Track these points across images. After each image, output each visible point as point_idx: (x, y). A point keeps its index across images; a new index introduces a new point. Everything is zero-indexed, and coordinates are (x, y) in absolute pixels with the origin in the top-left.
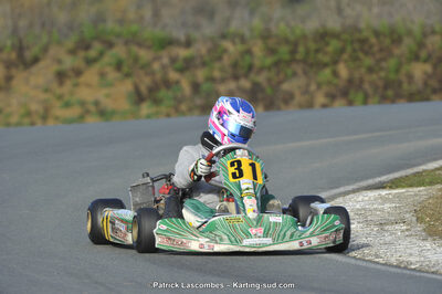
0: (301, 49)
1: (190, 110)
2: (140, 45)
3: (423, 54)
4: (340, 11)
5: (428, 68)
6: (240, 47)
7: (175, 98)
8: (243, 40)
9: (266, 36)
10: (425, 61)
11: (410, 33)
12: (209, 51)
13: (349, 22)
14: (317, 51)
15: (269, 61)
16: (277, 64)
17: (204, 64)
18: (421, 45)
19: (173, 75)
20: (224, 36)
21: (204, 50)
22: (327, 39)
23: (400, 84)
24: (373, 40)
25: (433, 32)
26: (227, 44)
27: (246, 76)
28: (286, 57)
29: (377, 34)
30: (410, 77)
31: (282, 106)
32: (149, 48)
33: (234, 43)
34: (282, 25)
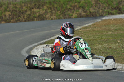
3: (8, 9)
5: (10, 13)
10: (9, 11)
11: (5, 4)
18: (8, 7)
23: (3, 18)
25: (11, 4)
30: (5, 16)
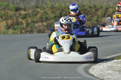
1: (26, 32)
2: (9, 9)
6: (43, 11)
7: (21, 28)
8: (44, 9)
9: (52, 8)
12: (32, 13)
13: (80, 3)
15: (53, 16)
16: (55, 17)
17: (30, 17)
19: (20, 20)
20: (37, 7)
21: (30, 12)
24: (88, 9)
26: (38, 10)
27: (45, 21)
28: (59, 15)
29: (90, 7)
32: (12, 10)
33: (41, 10)
34: (57, 4)
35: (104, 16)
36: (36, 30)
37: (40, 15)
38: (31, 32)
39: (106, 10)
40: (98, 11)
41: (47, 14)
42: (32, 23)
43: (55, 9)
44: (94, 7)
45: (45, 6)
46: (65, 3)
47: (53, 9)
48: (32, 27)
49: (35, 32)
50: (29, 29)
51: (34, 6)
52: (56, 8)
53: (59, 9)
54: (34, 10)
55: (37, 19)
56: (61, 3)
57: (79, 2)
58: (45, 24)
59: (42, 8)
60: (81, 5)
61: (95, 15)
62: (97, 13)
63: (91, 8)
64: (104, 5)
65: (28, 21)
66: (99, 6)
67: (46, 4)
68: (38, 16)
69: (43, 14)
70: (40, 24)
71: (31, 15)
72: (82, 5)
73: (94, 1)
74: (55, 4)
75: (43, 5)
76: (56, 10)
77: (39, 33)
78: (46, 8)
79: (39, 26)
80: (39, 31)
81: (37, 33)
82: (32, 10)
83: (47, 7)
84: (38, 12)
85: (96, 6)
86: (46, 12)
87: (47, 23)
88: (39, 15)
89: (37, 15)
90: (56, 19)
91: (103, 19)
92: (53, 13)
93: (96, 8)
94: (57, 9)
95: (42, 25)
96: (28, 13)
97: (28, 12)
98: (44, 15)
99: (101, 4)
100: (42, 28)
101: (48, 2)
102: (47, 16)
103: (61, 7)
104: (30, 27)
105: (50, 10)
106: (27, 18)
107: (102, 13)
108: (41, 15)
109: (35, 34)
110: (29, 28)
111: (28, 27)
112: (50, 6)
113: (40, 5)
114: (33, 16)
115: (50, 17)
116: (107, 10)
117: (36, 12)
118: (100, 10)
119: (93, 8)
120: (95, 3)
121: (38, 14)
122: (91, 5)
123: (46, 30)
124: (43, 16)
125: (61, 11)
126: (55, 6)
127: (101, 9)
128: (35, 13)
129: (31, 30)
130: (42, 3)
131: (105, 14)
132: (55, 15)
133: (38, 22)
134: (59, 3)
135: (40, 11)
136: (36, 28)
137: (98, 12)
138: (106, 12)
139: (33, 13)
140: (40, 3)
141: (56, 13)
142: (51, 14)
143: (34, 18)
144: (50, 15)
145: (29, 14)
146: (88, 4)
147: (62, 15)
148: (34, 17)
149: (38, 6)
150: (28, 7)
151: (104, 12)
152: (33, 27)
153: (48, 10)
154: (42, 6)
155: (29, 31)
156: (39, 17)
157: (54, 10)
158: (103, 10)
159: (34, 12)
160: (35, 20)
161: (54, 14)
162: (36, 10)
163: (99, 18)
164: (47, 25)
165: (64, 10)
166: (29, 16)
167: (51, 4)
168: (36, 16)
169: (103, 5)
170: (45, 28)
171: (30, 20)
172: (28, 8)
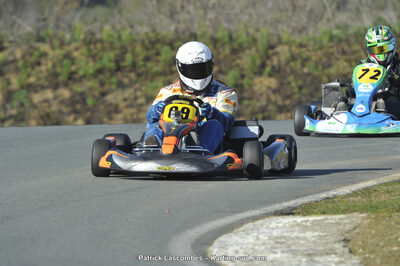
0: (129, 57)
1: (3, 121)
4: (172, 15)
6: (59, 52)
8: (62, 44)
9: (90, 41)
12: (23, 57)
13: (182, 26)
14: (147, 59)
15: (91, 67)
16: (100, 71)
17: (17, 70)
20: (41, 40)
21: (18, 54)
22: (158, 46)
26: (45, 47)
27: (66, 85)
28: (112, 65)
29: (215, 41)
31: (105, 119)
33: (53, 48)
34: (107, 28)
35: (260, 70)
36: (35, 113)
37: (50, 64)
38: (20, 119)
39: (266, 52)
40: (241, 55)
41: (73, 61)
42: (24, 92)
43: (99, 45)
44: (227, 39)
45: (68, 36)
46: (132, 27)
47: (92, 46)
48: (22, 105)
49: (33, 122)
50: (14, 112)
51: (30, 34)
52: (101, 41)
53: (112, 47)
54: (31, 47)
55: (39, 79)
56: (118, 27)
57: (179, 22)
58: (65, 93)
59: (56, 43)
60: (184, 33)
61: (231, 67)
62: (238, 61)
63: (218, 45)
64: (262, 36)
65: (9, 83)
66: (243, 38)
67: (70, 27)
68: (43, 68)
69: (61, 61)
70: (49, 94)
71: (20, 63)
72: (187, 34)
73: (230, 21)
74: (101, 29)
75: (60, 33)
76: (103, 49)
77: (45, 124)
78: (69, 44)
79: (46, 101)
80: (47, 119)
81: (39, 124)
82: (25, 47)
83: (73, 39)
84: (44, 55)
85: (234, 36)
86: (67, 56)
87: (71, 90)
88: (46, 65)
89: (38, 64)
90: (101, 77)
91: (257, 80)
92: (94, 57)
93: (235, 45)
94: (106, 45)
95: (56, 98)
96: (11, 58)
97: (12, 53)
98: (62, 66)
99: (251, 31)
100: (54, 108)
101: (77, 24)
102: (73, 68)
103: (120, 38)
104: (15, 103)
105: (84, 50)
106: (7, 76)
107: (254, 61)
108: (54, 66)
109: (33, 129)
110: (12, 108)
111: (8, 106)
112: (82, 37)
113: (50, 31)
114: (26, 67)
115: (81, 73)
116: (270, 52)
117: (36, 54)
118: (247, 51)
119: (223, 45)
120: (232, 27)
121: (43, 61)
122: (219, 35)
123: (69, 114)
124: (59, 70)
125: (117, 52)
126: (98, 36)
127: (249, 48)
128: (32, 59)
129: (19, 113)
130: (57, 27)
131: (263, 66)
132: (98, 66)
133: (43, 88)
134: (114, 27)
135: (51, 53)
136: (34, 107)
137: (240, 58)
138: (268, 57)
139: (27, 58)
140: (52, 25)
141: (101, 59)
142: (87, 63)
143: (29, 76)
144: (83, 63)
145: (15, 61)
146: (210, 32)
147: (122, 64)
148: (29, 70)
149: (42, 34)
150: (11, 38)
151: (261, 57)
152: (27, 105)
153: (77, 49)
154: (55, 36)
155: (11, 117)
156: (47, 70)
157: (96, 48)
158: (257, 50)
159: (31, 54)
160: (32, 80)
161: (95, 61)
162: (37, 49)
163: (243, 76)
164: (73, 97)
165: (130, 49)
166: (12, 66)
167: (85, 29)
168: (37, 68)
169: (258, 35)
170: (66, 110)
171: (15, 82)
172: (11, 42)
